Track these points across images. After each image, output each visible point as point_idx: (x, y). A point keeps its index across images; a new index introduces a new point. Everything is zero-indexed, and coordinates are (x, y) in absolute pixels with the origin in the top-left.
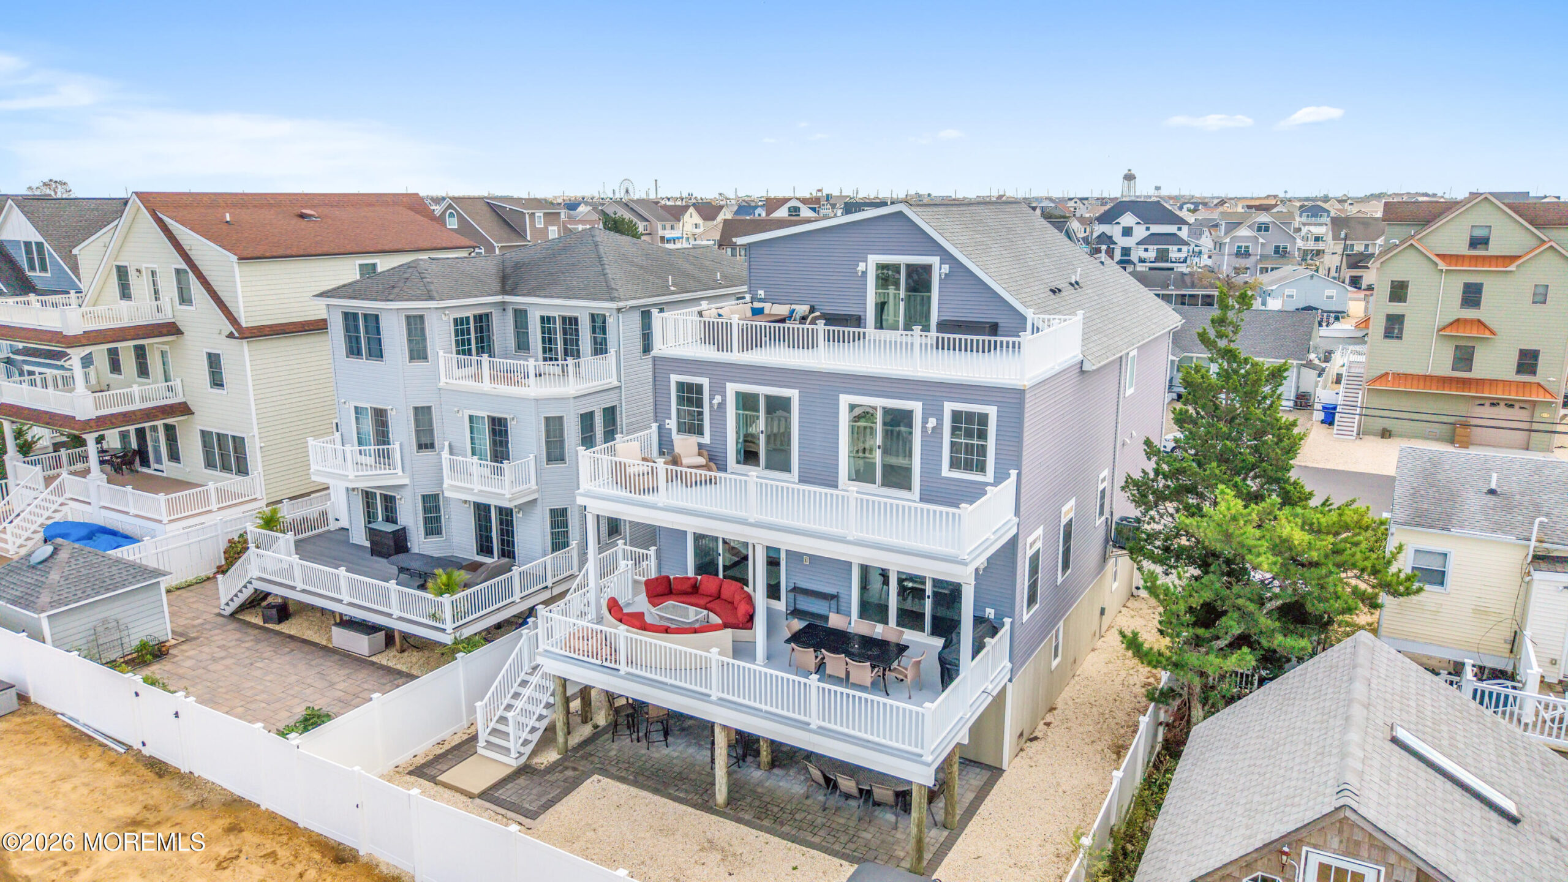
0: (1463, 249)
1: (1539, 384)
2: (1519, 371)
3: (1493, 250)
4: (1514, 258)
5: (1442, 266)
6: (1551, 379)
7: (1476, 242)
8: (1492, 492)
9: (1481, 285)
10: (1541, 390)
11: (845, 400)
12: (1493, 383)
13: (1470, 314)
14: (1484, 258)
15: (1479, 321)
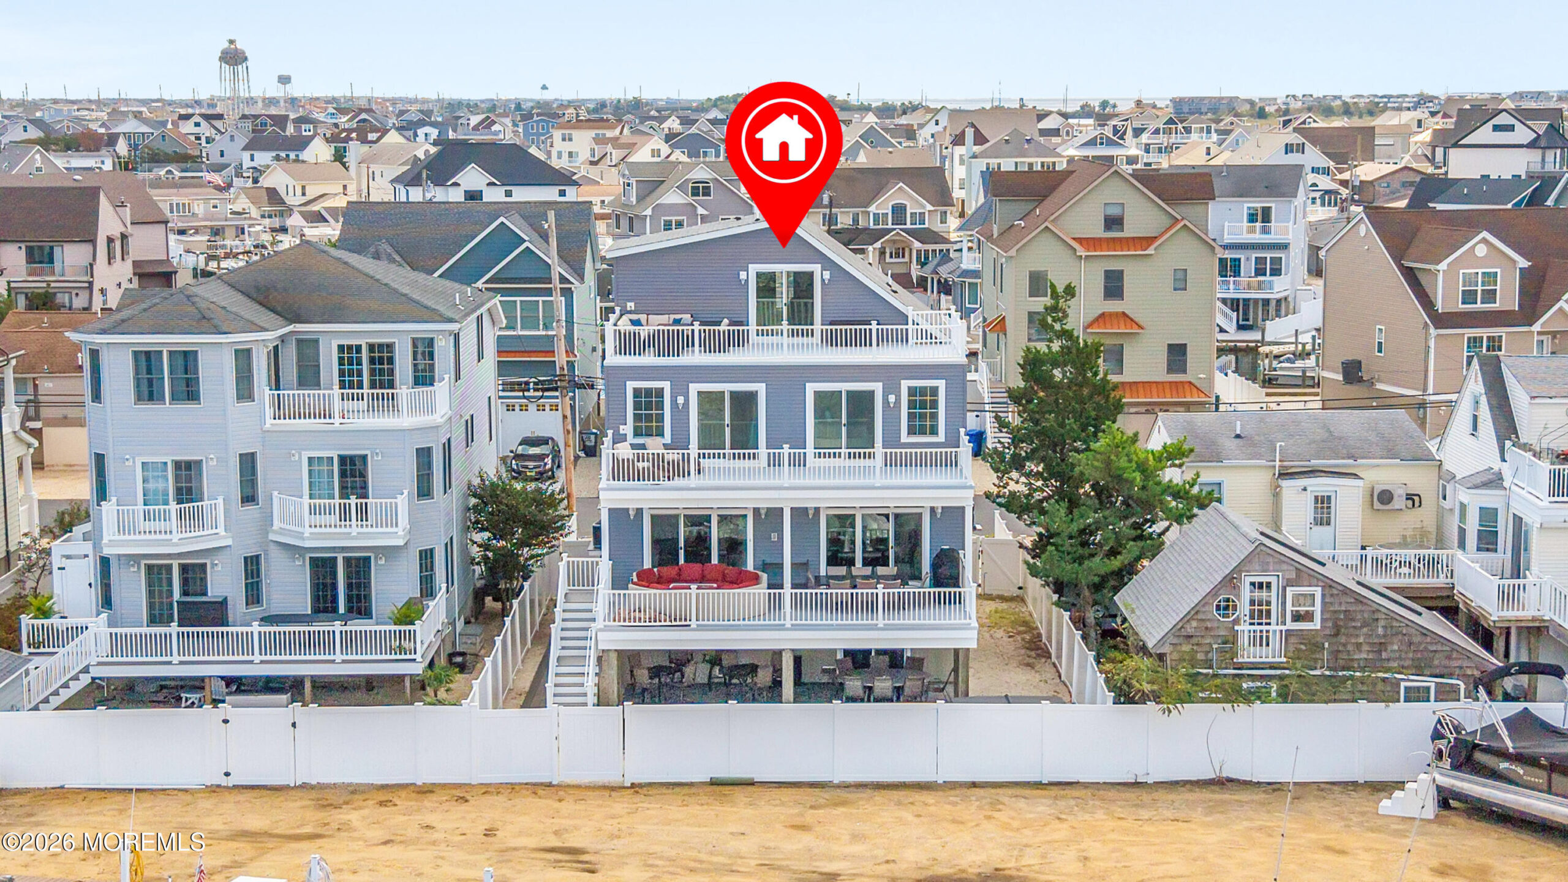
0: (1098, 230)
1: (1190, 383)
2: (1170, 370)
3: (1129, 231)
4: (1153, 239)
5: (1081, 252)
6: (1201, 376)
7: (1113, 222)
8: (1238, 436)
9: (1122, 272)
10: (1195, 390)
11: (811, 388)
12: (1147, 385)
13: (1114, 306)
14: (1120, 239)
15: (1124, 313)
